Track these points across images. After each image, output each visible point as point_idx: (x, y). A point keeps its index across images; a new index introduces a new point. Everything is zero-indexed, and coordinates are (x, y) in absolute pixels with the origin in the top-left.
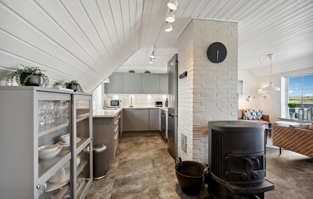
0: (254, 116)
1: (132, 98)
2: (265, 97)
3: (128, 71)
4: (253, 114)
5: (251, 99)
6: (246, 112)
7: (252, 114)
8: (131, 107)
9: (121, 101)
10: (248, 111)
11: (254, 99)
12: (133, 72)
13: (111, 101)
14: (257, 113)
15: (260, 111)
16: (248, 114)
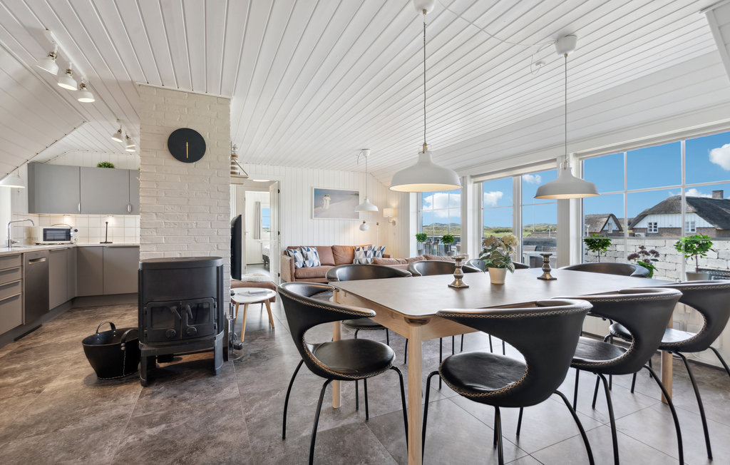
0: (369, 257)
1: (107, 223)
2: (394, 223)
3: (95, 165)
4: (368, 254)
5: (367, 226)
6: (358, 250)
7: (366, 253)
8: (106, 242)
9: (76, 231)
10: (361, 249)
11: (378, 227)
12: (109, 166)
13: (44, 229)
14: (375, 252)
15: (381, 247)
16: (360, 255)
